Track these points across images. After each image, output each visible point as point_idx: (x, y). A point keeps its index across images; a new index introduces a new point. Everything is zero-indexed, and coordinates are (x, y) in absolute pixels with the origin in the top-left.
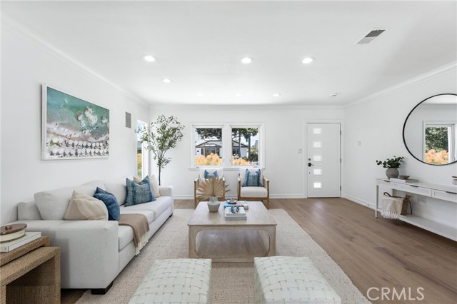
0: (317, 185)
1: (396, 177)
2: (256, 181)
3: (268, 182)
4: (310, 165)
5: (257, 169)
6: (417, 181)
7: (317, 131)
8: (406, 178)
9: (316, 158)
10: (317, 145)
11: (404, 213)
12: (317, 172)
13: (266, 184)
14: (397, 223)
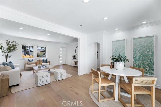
0: (61, 62)
1: (74, 59)
2: (46, 61)
3: (50, 61)
4: (59, 57)
5: (46, 58)
6: (77, 59)
7: (61, 49)
8: (76, 59)
9: (61, 56)
10: (61, 52)
11: (75, 65)
12: (61, 59)
13: (49, 62)
14: (74, 67)
